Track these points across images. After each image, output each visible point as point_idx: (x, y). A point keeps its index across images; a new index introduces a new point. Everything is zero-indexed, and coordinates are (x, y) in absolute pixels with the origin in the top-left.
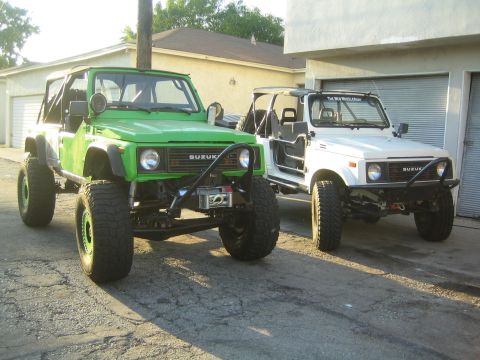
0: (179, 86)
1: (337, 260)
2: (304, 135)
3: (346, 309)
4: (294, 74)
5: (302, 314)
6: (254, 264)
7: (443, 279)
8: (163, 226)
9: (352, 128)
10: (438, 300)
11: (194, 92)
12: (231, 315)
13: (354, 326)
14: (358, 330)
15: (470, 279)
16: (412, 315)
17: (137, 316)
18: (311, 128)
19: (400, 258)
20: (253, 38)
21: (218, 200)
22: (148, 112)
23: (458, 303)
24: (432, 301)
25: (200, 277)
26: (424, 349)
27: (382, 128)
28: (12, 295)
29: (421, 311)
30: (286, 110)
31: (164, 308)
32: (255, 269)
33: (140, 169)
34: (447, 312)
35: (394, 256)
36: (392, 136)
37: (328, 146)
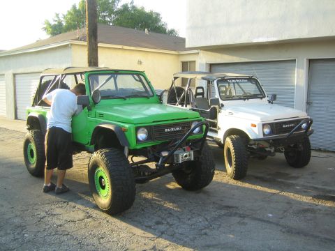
0: (137, 78)
1: (247, 185)
2: (217, 106)
3: (269, 217)
4: (179, 55)
5: (247, 223)
6: (198, 193)
7: (315, 193)
8: (146, 174)
9: (245, 99)
10: (319, 207)
11: (148, 83)
12: (205, 228)
13: (280, 228)
14: (283, 230)
15: (330, 191)
16: (309, 218)
17: (150, 235)
18: (221, 102)
19: (283, 180)
20: (146, 30)
21: (186, 156)
22: (124, 98)
23: (330, 207)
24: (316, 208)
25: (171, 204)
26: (326, 239)
27: (261, 98)
28: (63, 229)
29: (312, 215)
30: (198, 88)
31: (162, 227)
32: (201, 195)
33: (138, 141)
34: (327, 214)
35: (280, 180)
36: (267, 103)
37: (234, 114)
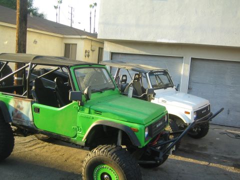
4: (63, 38)
22: (100, 92)
27: (173, 87)
30: (123, 76)
33: (145, 139)
36: (175, 90)
37: (167, 102)
